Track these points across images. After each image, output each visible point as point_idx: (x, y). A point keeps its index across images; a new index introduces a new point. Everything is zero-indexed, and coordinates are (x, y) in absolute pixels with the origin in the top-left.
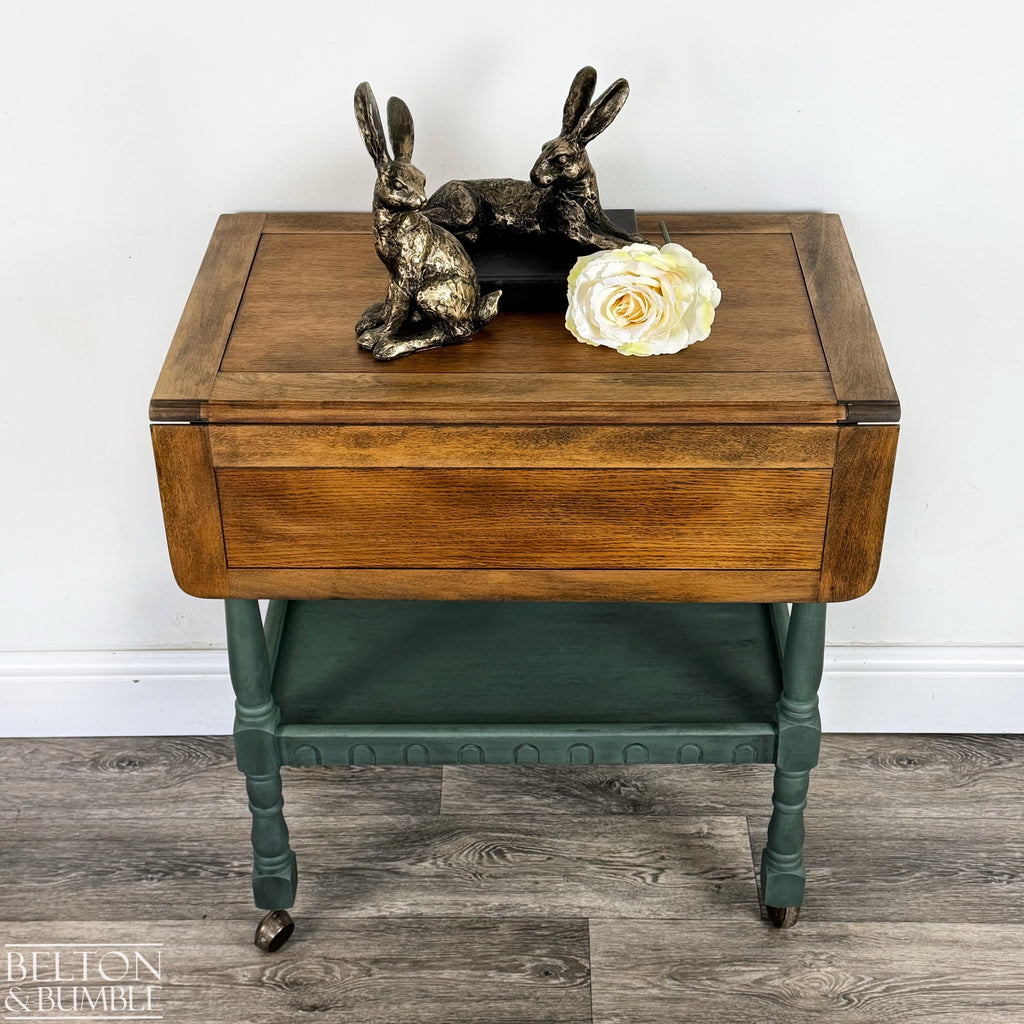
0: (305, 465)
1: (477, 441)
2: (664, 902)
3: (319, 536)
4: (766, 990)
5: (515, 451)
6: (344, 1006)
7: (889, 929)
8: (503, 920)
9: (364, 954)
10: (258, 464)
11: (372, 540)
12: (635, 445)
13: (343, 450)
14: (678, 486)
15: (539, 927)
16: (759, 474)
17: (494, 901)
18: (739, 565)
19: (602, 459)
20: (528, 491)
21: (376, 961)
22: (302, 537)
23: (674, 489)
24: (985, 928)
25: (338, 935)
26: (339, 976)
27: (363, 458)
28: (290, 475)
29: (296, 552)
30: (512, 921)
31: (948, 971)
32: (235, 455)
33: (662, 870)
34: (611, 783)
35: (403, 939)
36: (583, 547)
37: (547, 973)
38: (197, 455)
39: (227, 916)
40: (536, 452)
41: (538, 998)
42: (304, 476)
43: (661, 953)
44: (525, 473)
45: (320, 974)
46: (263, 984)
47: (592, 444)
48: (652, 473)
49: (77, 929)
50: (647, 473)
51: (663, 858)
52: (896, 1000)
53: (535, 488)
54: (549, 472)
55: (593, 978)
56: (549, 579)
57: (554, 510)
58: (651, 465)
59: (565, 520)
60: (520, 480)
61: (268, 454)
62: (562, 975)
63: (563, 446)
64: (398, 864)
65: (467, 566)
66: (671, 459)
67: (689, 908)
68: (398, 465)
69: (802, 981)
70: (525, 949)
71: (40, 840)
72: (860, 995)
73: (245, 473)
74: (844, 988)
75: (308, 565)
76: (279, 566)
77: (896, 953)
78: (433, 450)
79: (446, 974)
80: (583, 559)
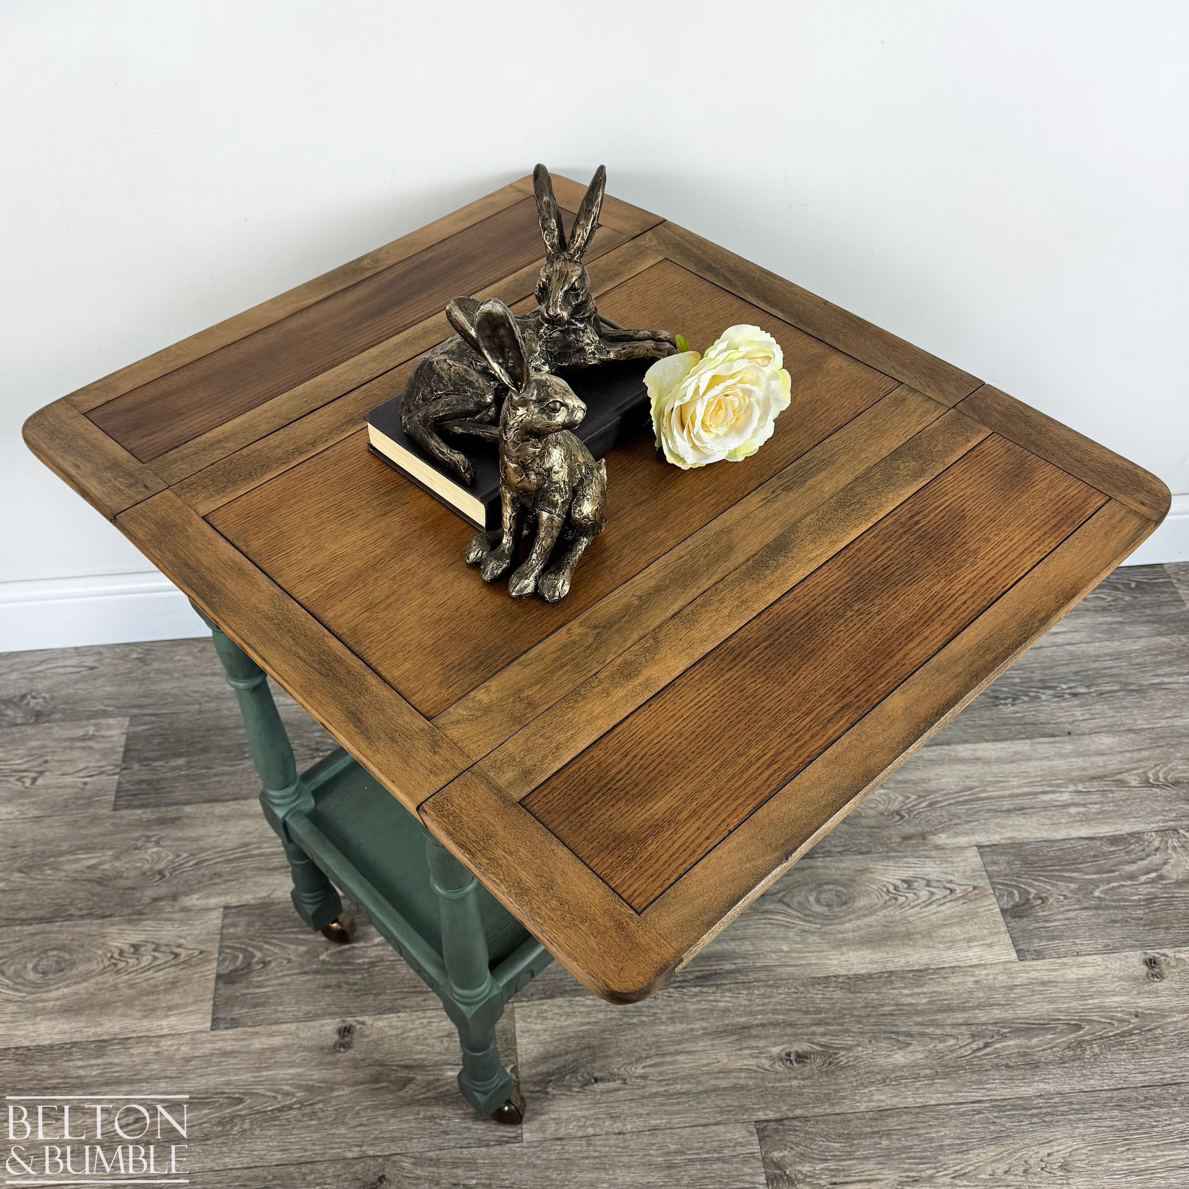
0: (601, 732)
1: (722, 601)
3: (689, 798)
5: (760, 585)
10: (558, 766)
11: (742, 760)
12: (841, 515)
13: (620, 693)
14: (916, 519)
16: (953, 470)
19: (833, 543)
20: (813, 609)
22: (676, 811)
23: (917, 523)
27: (647, 684)
28: (596, 752)
29: (687, 835)
32: (526, 774)
36: (923, 620)
38: (490, 802)
40: (777, 574)
42: (612, 742)
44: (791, 596)
47: (809, 537)
48: (882, 525)
53: (815, 603)
54: (807, 582)
56: (939, 670)
57: (856, 607)
58: (875, 520)
59: (875, 609)
60: (794, 606)
61: (557, 748)
63: (790, 555)
65: (856, 716)
66: (881, 505)
68: (684, 668)
73: (555, 783)
75: (714, 840)
78: (695, 634)
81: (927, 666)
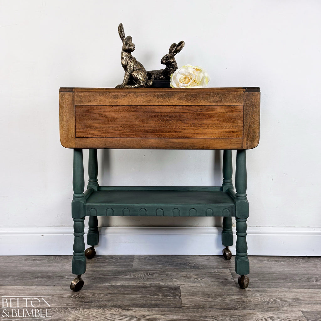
0: (100, 104)
1: (147, 97)
2: (204, 284)
3: (102, 127)
4: (241, 300)
5: (157, 100)
6: (98, 302)
7: (279, 290)
8: (152, 286)
9: (106, 292)
10: (87, 104)
11: (116, 128)
12: (189, 98)
13: (110, 100)
14: (201, 111)
15: (163, 287)
16: (223, 107)
17: (150, 283)
18: (219, 136)
19: (181, 103)
20: (160, 112)
21: (110, 293)
22: (98, 127)
23: (201, 112)
24: (310, 290)
25: (97, 289)
26: (97, 296)
27: (116, 102)
28: (95, 107)
29: (95, 133)
30: (155, 286)
31: (300, 297)
32: (81, 101)
33: (203, 278)
34: (186, 263)
35: (119, 289)
36: (176, 131)
37: (166, 296)
38: (71, 102)
39: (62, 285)
40: (163, 100)
41: (163, 301)
42: (99, 108)
43: (204, 293)
44: (159, 107)
45: (91, 296)
46: (72, 298)
47: (178, 98)
48: (194, 107)
49: (12, 287)
50: (193, 107)
51: (203, 276)
52: (284, 303)
53: (162, 112)
54: (166, 107)
55: (182, 297)
56: (166, 141)
57: (168, 119)
58: (194, 104)
59: (170, 122)
60: (158, 109)
61: (90, 101)
62: (172, 296)
63: (170, 98)
64: (119, 276)
65: (143, 137)
66: (199, 102)
67: (213, 285)
68: (125, 104)
69: (252, 299)
70: (159, 291)
71: (5, 272)
72: (272, 302)
73: (83, 107)
74: (267, 300)
75: (98, 137)
76: (90, 137)
77: (282, 294)
78: (135, 100)
79: (133, 296)
80: (176, 135)
81: (165, 139)
